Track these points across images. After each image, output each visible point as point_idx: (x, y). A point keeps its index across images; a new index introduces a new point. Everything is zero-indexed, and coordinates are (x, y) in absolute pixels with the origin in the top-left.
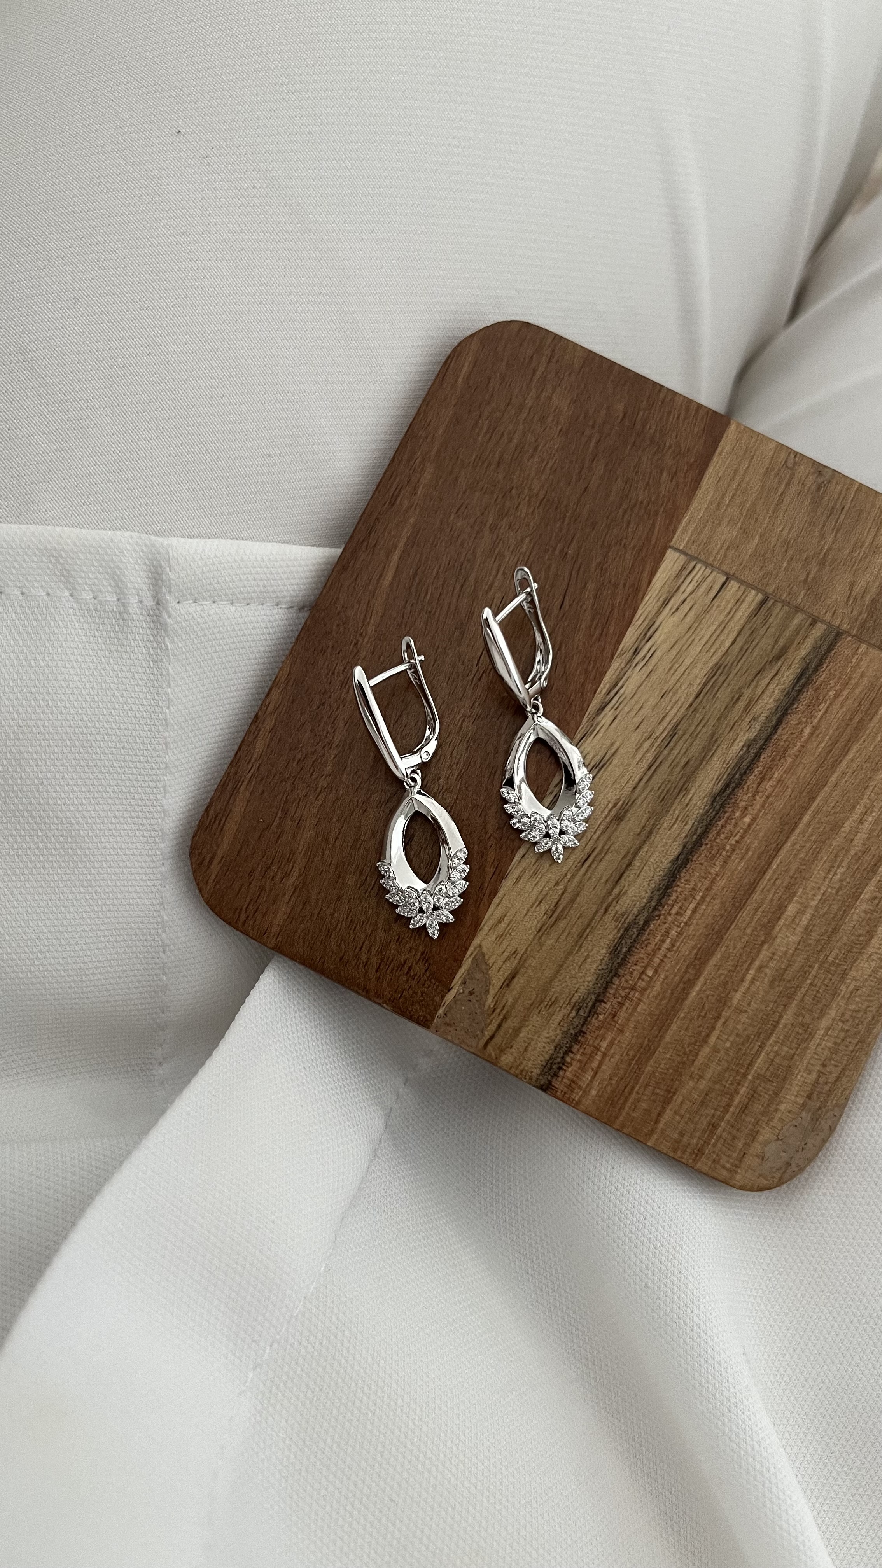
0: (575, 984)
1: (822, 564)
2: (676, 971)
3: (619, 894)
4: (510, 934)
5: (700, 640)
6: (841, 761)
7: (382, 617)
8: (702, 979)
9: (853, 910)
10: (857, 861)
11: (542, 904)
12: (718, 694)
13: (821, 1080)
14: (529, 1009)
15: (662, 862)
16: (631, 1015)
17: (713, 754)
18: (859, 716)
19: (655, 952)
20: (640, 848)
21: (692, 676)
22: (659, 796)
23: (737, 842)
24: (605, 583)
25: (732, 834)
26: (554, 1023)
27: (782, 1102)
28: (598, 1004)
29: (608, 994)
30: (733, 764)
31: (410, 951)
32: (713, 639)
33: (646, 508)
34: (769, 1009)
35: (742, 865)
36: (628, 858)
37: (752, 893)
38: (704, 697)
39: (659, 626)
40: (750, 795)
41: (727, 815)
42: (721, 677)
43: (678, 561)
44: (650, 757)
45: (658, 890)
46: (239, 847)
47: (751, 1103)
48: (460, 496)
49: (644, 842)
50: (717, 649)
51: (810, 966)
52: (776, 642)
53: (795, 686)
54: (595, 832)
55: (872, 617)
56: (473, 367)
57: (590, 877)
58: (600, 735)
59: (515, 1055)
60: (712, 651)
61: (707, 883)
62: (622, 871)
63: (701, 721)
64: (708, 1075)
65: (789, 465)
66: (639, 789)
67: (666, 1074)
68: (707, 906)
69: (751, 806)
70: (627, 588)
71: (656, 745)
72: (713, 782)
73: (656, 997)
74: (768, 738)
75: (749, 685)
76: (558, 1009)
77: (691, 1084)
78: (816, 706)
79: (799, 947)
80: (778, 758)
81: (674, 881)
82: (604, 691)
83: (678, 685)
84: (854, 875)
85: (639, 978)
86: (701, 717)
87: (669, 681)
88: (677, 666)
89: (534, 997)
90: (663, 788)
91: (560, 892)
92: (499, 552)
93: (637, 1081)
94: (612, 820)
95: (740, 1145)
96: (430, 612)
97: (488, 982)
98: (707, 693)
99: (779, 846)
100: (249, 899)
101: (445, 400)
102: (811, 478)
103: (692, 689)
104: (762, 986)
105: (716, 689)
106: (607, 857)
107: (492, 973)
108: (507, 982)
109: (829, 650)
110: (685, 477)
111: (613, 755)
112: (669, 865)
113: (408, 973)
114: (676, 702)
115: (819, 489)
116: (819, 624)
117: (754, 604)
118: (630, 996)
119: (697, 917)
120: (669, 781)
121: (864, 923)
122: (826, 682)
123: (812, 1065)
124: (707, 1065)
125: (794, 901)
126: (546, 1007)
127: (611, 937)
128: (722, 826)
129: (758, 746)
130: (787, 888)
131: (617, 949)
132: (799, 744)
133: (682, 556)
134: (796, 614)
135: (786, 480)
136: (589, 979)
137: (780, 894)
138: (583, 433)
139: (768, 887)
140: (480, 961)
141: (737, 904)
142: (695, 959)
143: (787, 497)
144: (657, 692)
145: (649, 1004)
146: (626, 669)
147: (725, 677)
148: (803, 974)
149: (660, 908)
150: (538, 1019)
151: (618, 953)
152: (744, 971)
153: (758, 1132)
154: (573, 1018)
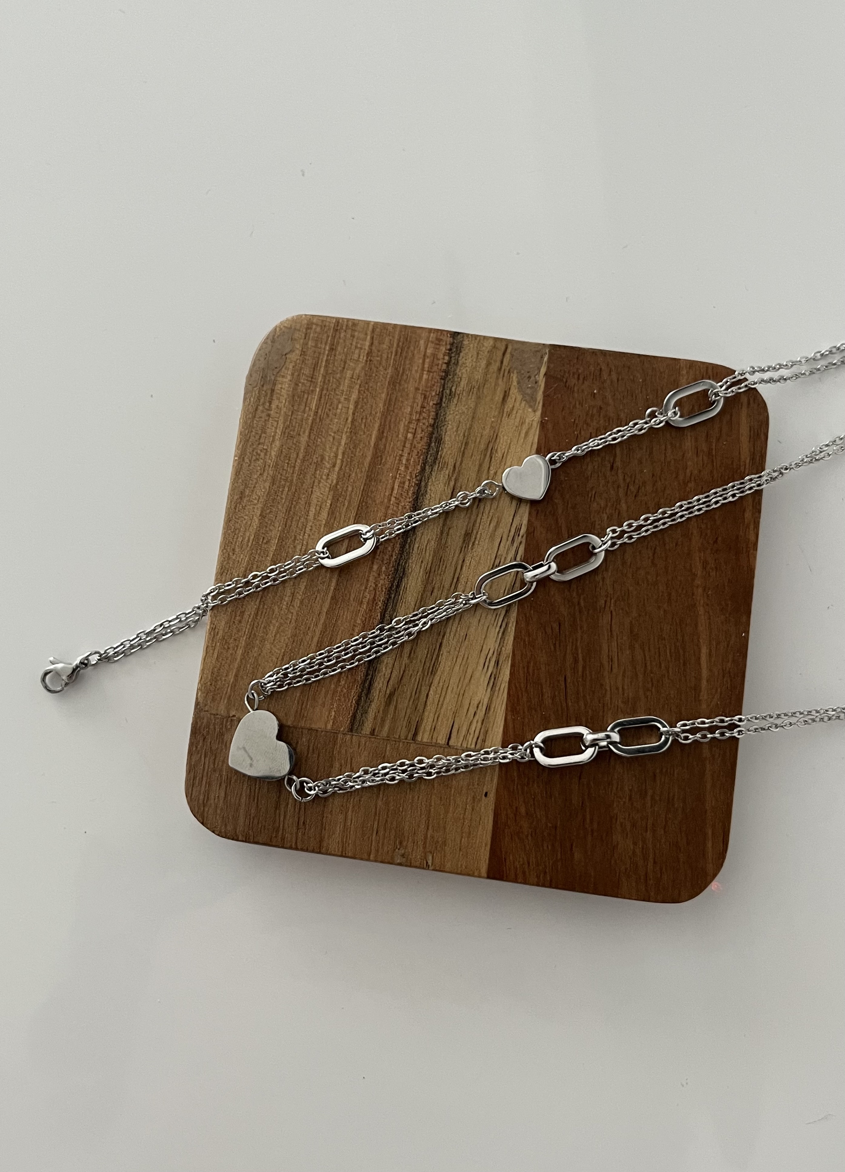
0: (459, 409)
2: (392, 443)
4: (516, 427)
5: (453, 689)
6: (321, 634)
7: (696, 624)
8: (372, 444)
9: (280, 529)
13: (268, 404)
14: (486, 381)
16: (414, 402)
17: (415, 605)
19: (411, 450)
21: (450, 658)
22: (444, 560)
24: (539, 707)
26: (464, 377)
27: (290, 381)
28: (438, 402)
29: (434, 410)
30: (398, 604)
31: (583, 391)
32: (444, 693)
34: (319, 440)
37: (356, 515)
39: (487, 690)
40: (380, 585)
42: (428, 665)
46: (733, 419)
47: (312, 373)
50: (438, 686)
51: (299, 479)
52: (396, 707)
53: (372, 678)
54: (481, 519)
55: (329, 752)
56: (704, 848)
59: (484, 348)
60: (441, 684)
64: (347, 381)
65: (429, 855)
66: (460, 562)
67: (377, 372)
68: (385, 495)
69: (376, 578)
70: (521, 710)
72: (408, 585)
73: (400, 421)
76: (465, 388)
77: (357, 371)
79: (311, 490)
80: (367, 620)
81: (414, 505)
82: (510, 625)
83: (458, 649)
85: (416, 429)
87: (465, 650)
88: (464, 663)
89: (485, 391)
90: (443, 569)
91: (491, 468)
93: (394, 360)
94: (472, 532)
95: (310, 343)
96: (661, 640)
97: (520, 389)
98: (434, 650)
101: (715, 814)
102: (409, 849)
103: (447, 648)
104: (329, 455)
105: (429, 656)
107: (519, 397)
108: (507, 394)
109: (354, 716)
110: (507, 815)
113: (579, 375)
114: (455, 635)
115: (401, 843)
116: (368, 733)
117: (421, 731)
118: (418, 415)
119: (389, 485)
120: (440, 575)
122: (349, 689)
123: (277, 413)
124: (350, 387)
125: (324, 521)
127: (445, 450)
128: (392, 556)
131: (438, 444)
134: (387, 735)
135: (428, 841)
136: (450, 416)
137: (336, 522)
138: (598, 823)
140: (531, 401)
142: (381, 456)
143: (423, 826)
144: (472, 638)
145: (403, 414)
146: (500, 647)
147: (425, 667)
148: (302, 472)
149: (417, 482)
150: (476, 377)
151: (436, 441)
152: (345, 460)
153: (301, 355)
154: (452, 386)
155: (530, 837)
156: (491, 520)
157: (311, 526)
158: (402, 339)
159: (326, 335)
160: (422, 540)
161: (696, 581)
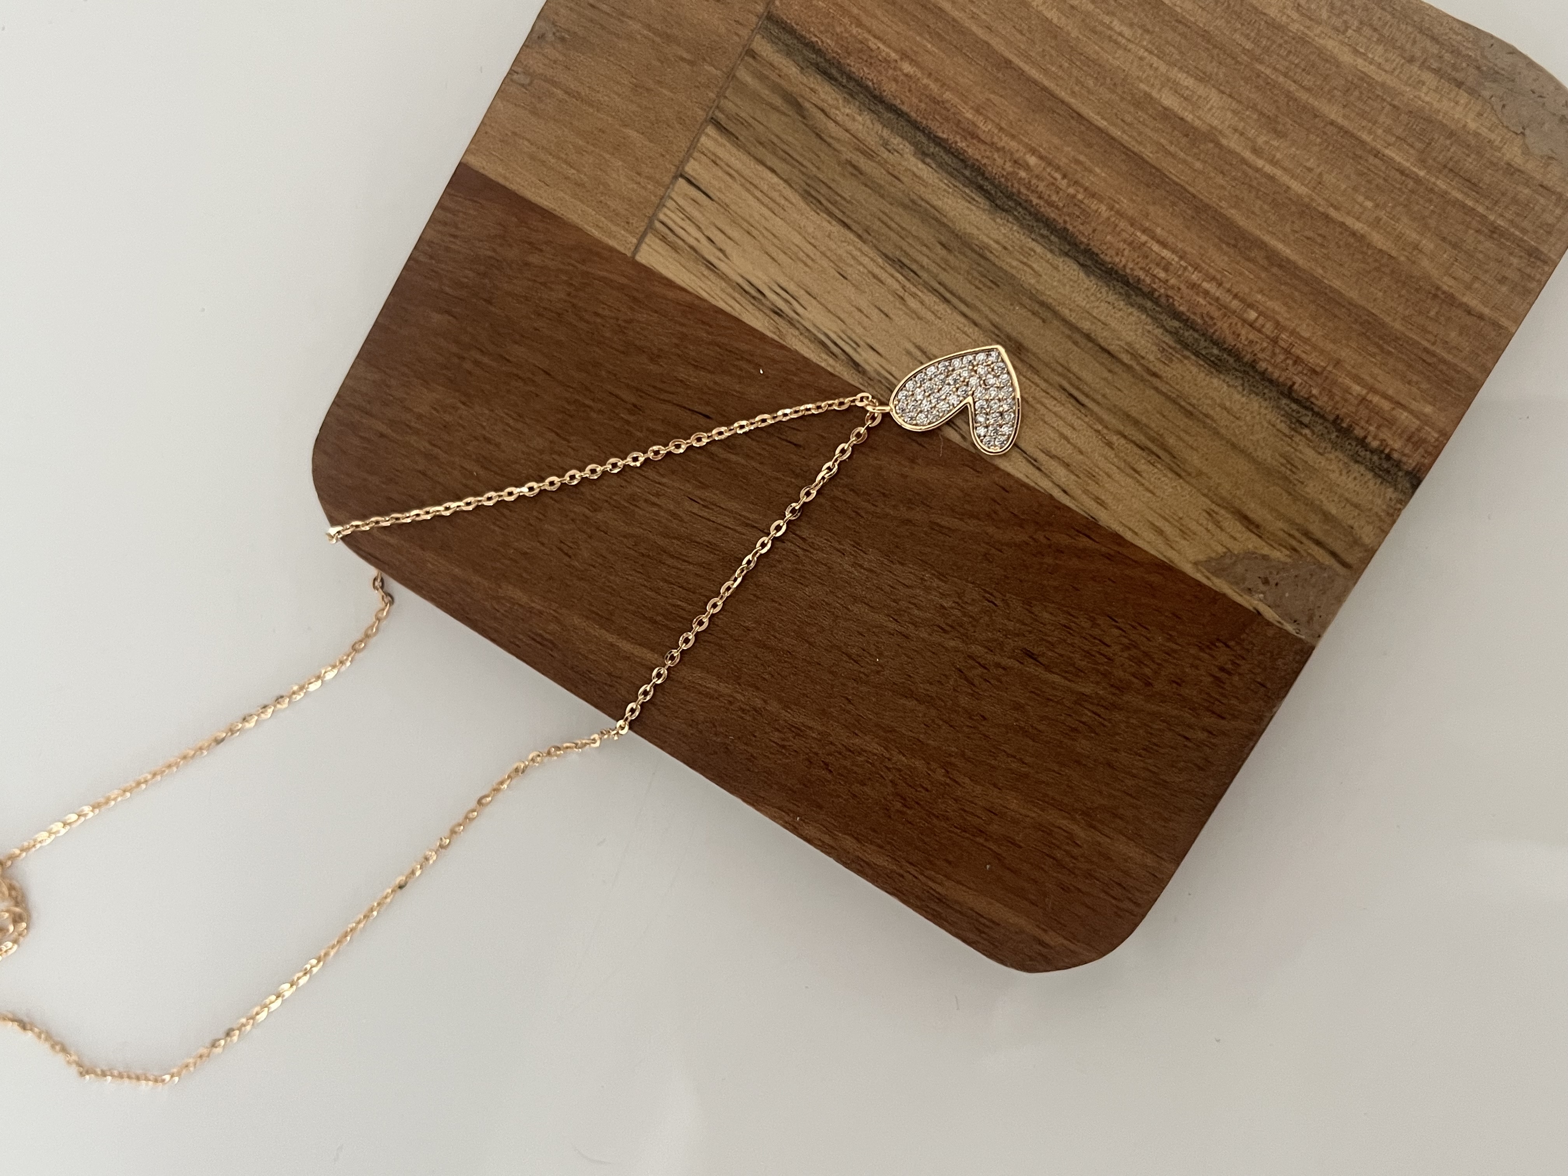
0: (1263, 427)
1: (669, 38)
2: (1252, 276)
3: (1132, 354)
4: (1181, 518)
5: (766, 219)
6: (954, 20)
8: (1267, 238)
11: (1139, 470)
12: (846, 196)
13: (1435, 65)
14: (1295, 499)
15: (1087, 289)
16: (1314, 347)
17: (933, 207)
19: (1222, 307)
20: (1065, 321)
21: (819, 234)
22: (990, 288)
23: (1064, 176)
24: (680, 353)
25: (1053, 184)
26: (1321, 462)
27: (1465, 126)
28: (1294, 395)
29: (1281, 380)
30: (949, 177)
31: (1197, 668)
32: (766, 200)
33: (577, 290)
34: (1319, 140)
35: (1097, 170)
36: (1079, 339)
37: (1142, 159)
38: (848, 217)
39: (742, 277)
40: (996, 156)
41: (1023, 190)
42: (822, 191)
43: (653, 246)
44: (930, 299)
45: (1128, 296)
46: (1025, 902)
47: (1461, 174)
48: (547, 551)
49: (1056, 314)
50: (782, 195)
51: (1258, 76)
52: (776, 109)
53: (841, 84)
54: (1038, 386)
57: (1104, 396)
58: (893, 370)
59: (1363, 523)
60: (783, 202)
61: (1123, 224)
62: (1097, 348)
63: (882, 222)
64: (1414, 236)
65: (527, 81)
66: (975, 316)
67: (1407, 300)
68: (1158, 225)
69: (1012, 154)
70: (686, 321)
71: (914, 289)
72: (974, 208)
73: (1289, 307)
74: (915, 125)
75: (835, 150)
76: (1300, 455)
77: (1425, 263)
78: (874, 54)
79: (1228, 91)
80: (944, 112)
81: (1116, 272)
82: (831, 361)
83: (829, 254)
85: (1259, 331)
86: (878, 223)
87: (822, 267)
88: (801, 254)
89: (1278, 489)
90: (977, 283)
91: (1123, 441)
93: (1416, 344)
95: (1527, 191)
97: (1250, 555)
98: (844, 213)
99: (1074, 115)
100: (1102, 895)
102: (549, 50)
103: (836, 234)
104: (1282, 149)
105: (838, 198)
106: (1075, 368)
107: (1236, 548)
108: (1251, 527)
109: (791, 31)
110: (537, 231)
112: (1092, 278)
113: (1229, 673)
114: (854, 258)
115: (563, 39)
116: (755, 46)
117: (720, 139)
118: (1285, 345)
119: (1174, 240)
120: (968, 273)
122: (838, 38)
123: (1410, 77)
124: (1399, 237)
125: (1158, 97)
126: (1293, 473)
127: (1195, 370)
128: (1040, 197)
129: (923, 139)
130: (1137, 105)
131: (1212, 362)
132: (926, 81)
133: (647, 240)
134: (738, 79)
135: (547, 85)
136: (1256, 406)
137: (1146, 117)
138: (470, 373)
139: (1135, 134)
140: (1219, 565)
141: (1157, 181)
142: (1235, 246)
143: (572, 86)
144: (837, 285)
145: (1300, 318)
146: (801, 328)
147: (821, 184)
148: (1268, 87)
149: (1156, 294)
150: (1311, 485)
151: (1220, 360)
152: (1258, 175)
153: (1509, 164)
154: (1313, 433)
155: (490, 253)
157: (1156, 69)
158: (1452, 373)
159: (1530, 228)
160: (1044, 264)
161: (775, 704)
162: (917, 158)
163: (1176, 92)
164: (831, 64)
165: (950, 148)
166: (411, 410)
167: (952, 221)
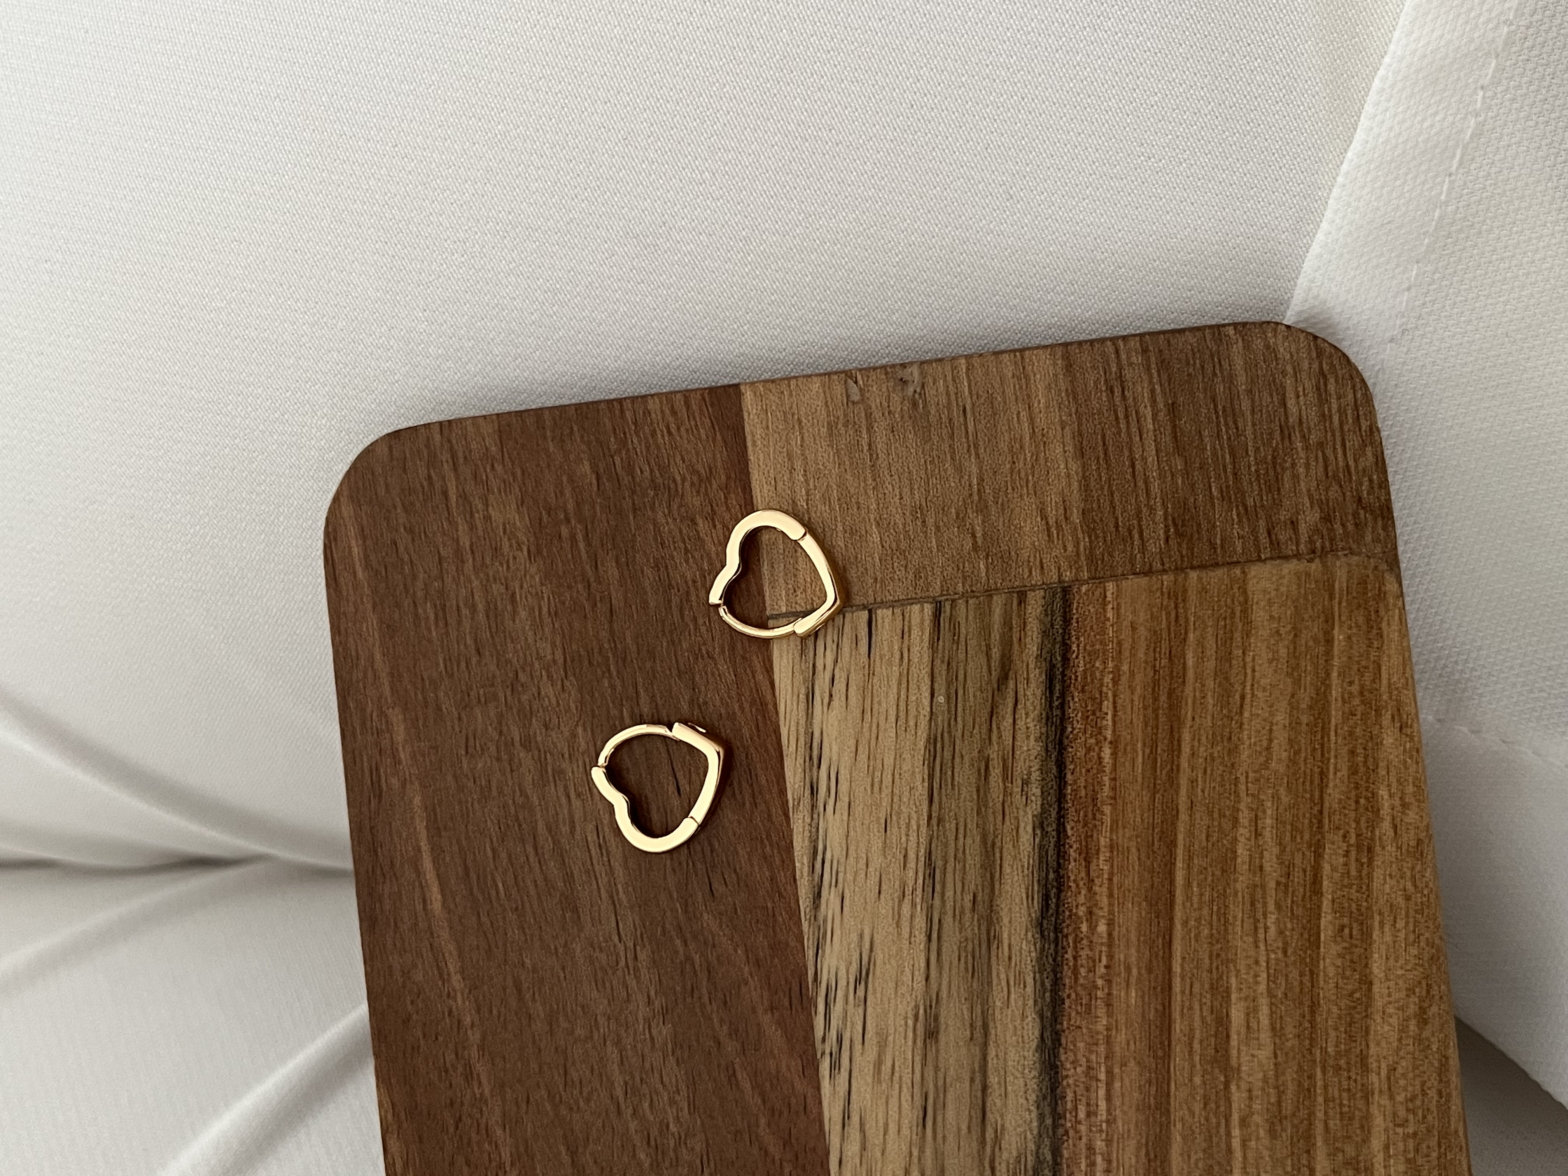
1: (983, 507)
3: (996, 1137)
5: (886, 719)
6: (1178, 766)
7: (460, 956)
9: (1322, 962)
10: (1286, 893)
12: (956, 778)
15: (1025, 1057)
17: (1001, 866)
18: (1164, 686)
20: (985, 1056)
21: (906, 777)
22: (967, 969)
23: (1106, 967)
25: (1094, 962)
30: (1036, 862)
36: (978, 1081)
37: (1170, 1026)
39: (822, 734)
40: (1083, 892)
41: (1071, 938)
42: (945, 753)
44: (920, 922)
45: (1045, 1098)
48: (457, 729)
49: (985, 1045)
50: (917, 717)
51: (1310, 1078)
52: (988, 657)
53: (1051, 702)
54: (913, 1073)
55: (1097, 537)
56: (364, 542)
57: (944, 1137)
58: (837, 932)
60: (912, 723)
61: (1102, 1049)
62: (980, 1102)
63: (957, 829)
65: (856, 398)
66: (933, 974)
68: (1121, 1080)
69: (1096, 905)
70: (747, 709)
71: (918, 900)
72: (1025, 904)
74: (1061, 798)
75: (989, 739)
78: (1098, 714)
79: (1279, 1059)
80: (1090, 815)
81: (1057, 1073)
82: (806, 869)
83: (896, 800)
84: (1293, 914)
86: (953, 826)
87: (881, 801)
88: (878, 775)
90: (963, 954)
92: (553, 770)
94: (925, 1041)
96: (517, 908)
98: (940, 788)
99: (1167, 937)
101: (357, 610)
102: (896, 398)
103: (917, 794)
104: (1261, 1145)
105: (950, 773)
106: (950, 1096)
109: (1067, 621)
110: (728, 509)
111: (871, 950)
112: (1037, 1055)
114: (908, 826)
115: (915, 404)
116: (1030, 595)
117: (927, 623)
119: (1118, 1104)
120: (966, 940)
121: (1348, 973)
122: (1090, 669)
125: (1233, 1001)
128: (1075, 958)
129: (1054, 814)
130: (1213, 988)
132: (1106, 779)
134: (991, 601)
135: (864, 426)
137: (1209, 1003)
138: (560, 537)
139: (1187, 1003)
141: (1160, 1053)
142: (1149, 1161)
143: (879, 446)
144: (875, 827)
146: (815, 821)
147: (951, 750)
148: (1306, 1092)
149: (1062, 1121)
152: (1223, 1137)
155: (678, 478)
156: (893, 1073)
157: (1257, 983)
160: (1020, 1003)
161: (478, 1036)
162: (1034, 822)
163: (1248, 1014)
164: (1064, 681)
165: (1064, 845)
166: (487, 506)
167: (1000, 893)
